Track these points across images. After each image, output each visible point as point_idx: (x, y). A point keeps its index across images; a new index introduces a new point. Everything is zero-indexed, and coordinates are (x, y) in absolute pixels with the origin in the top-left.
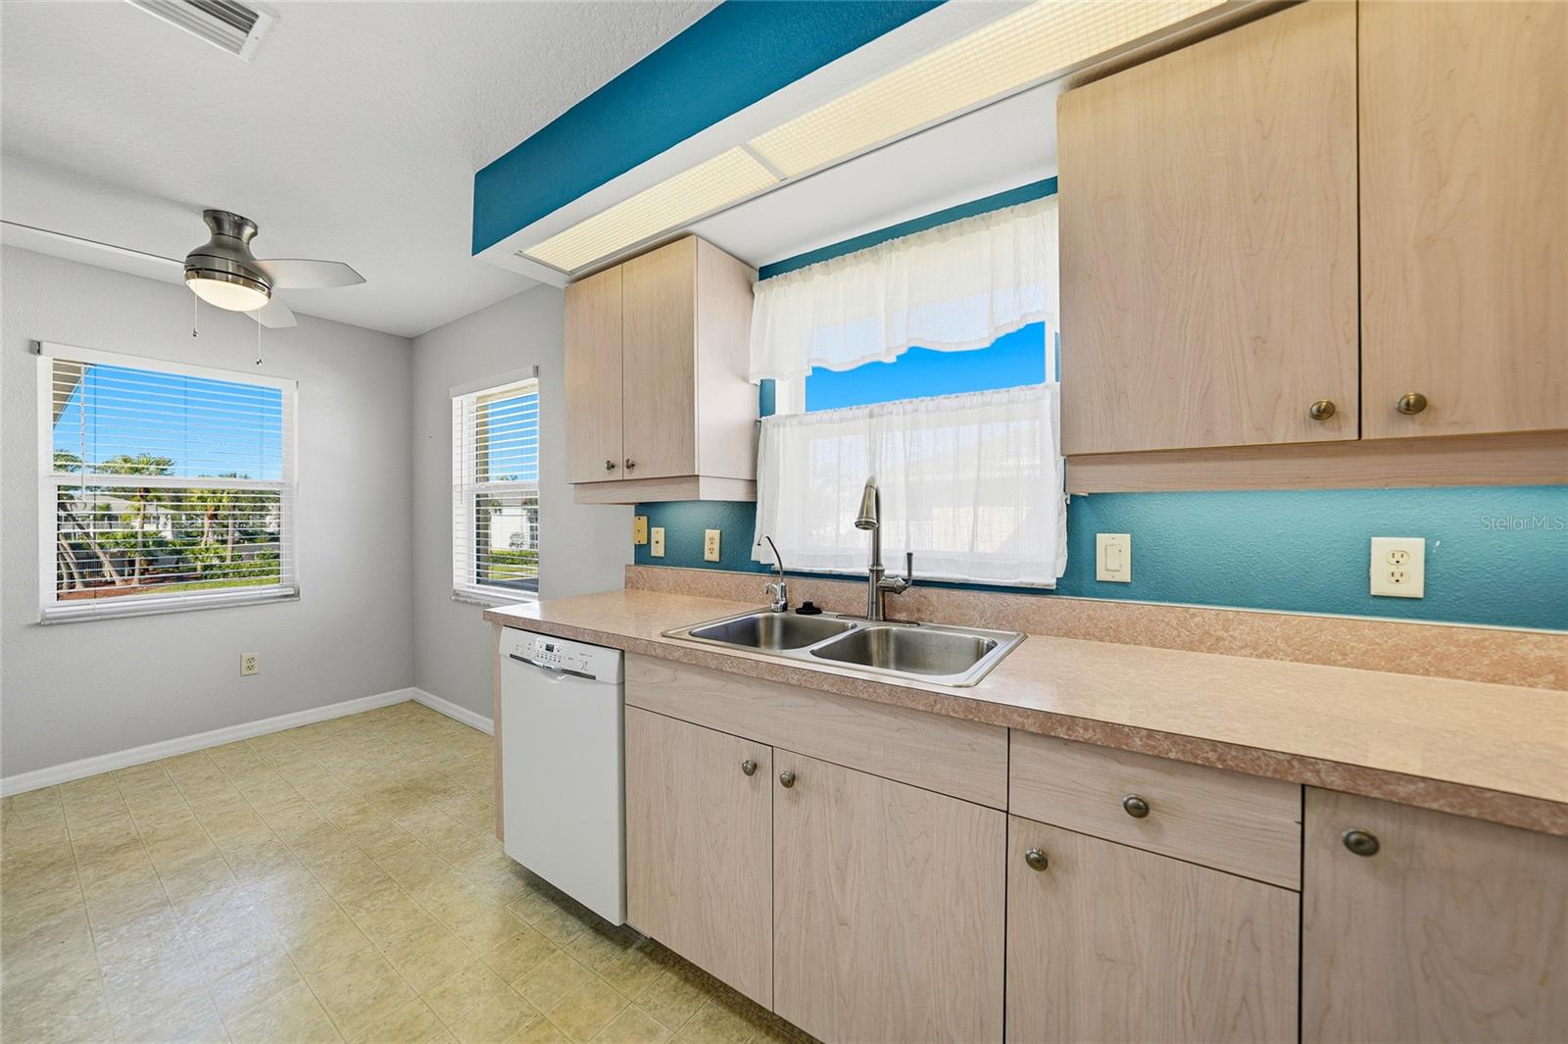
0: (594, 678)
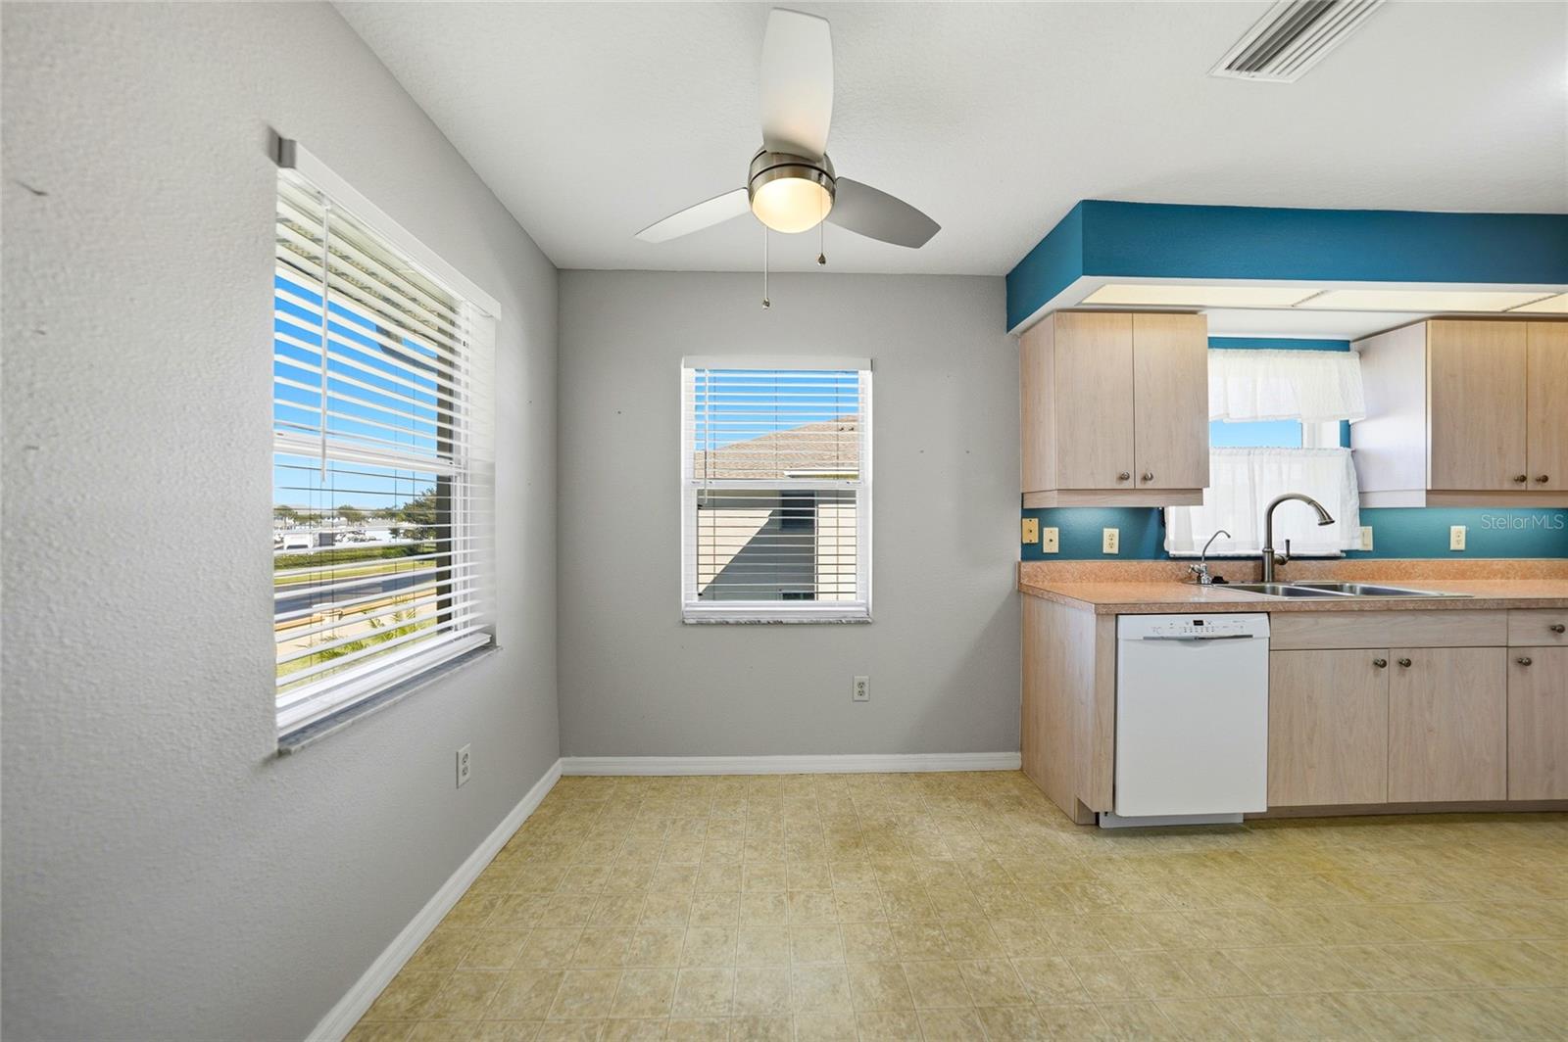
0: (1251, 636)
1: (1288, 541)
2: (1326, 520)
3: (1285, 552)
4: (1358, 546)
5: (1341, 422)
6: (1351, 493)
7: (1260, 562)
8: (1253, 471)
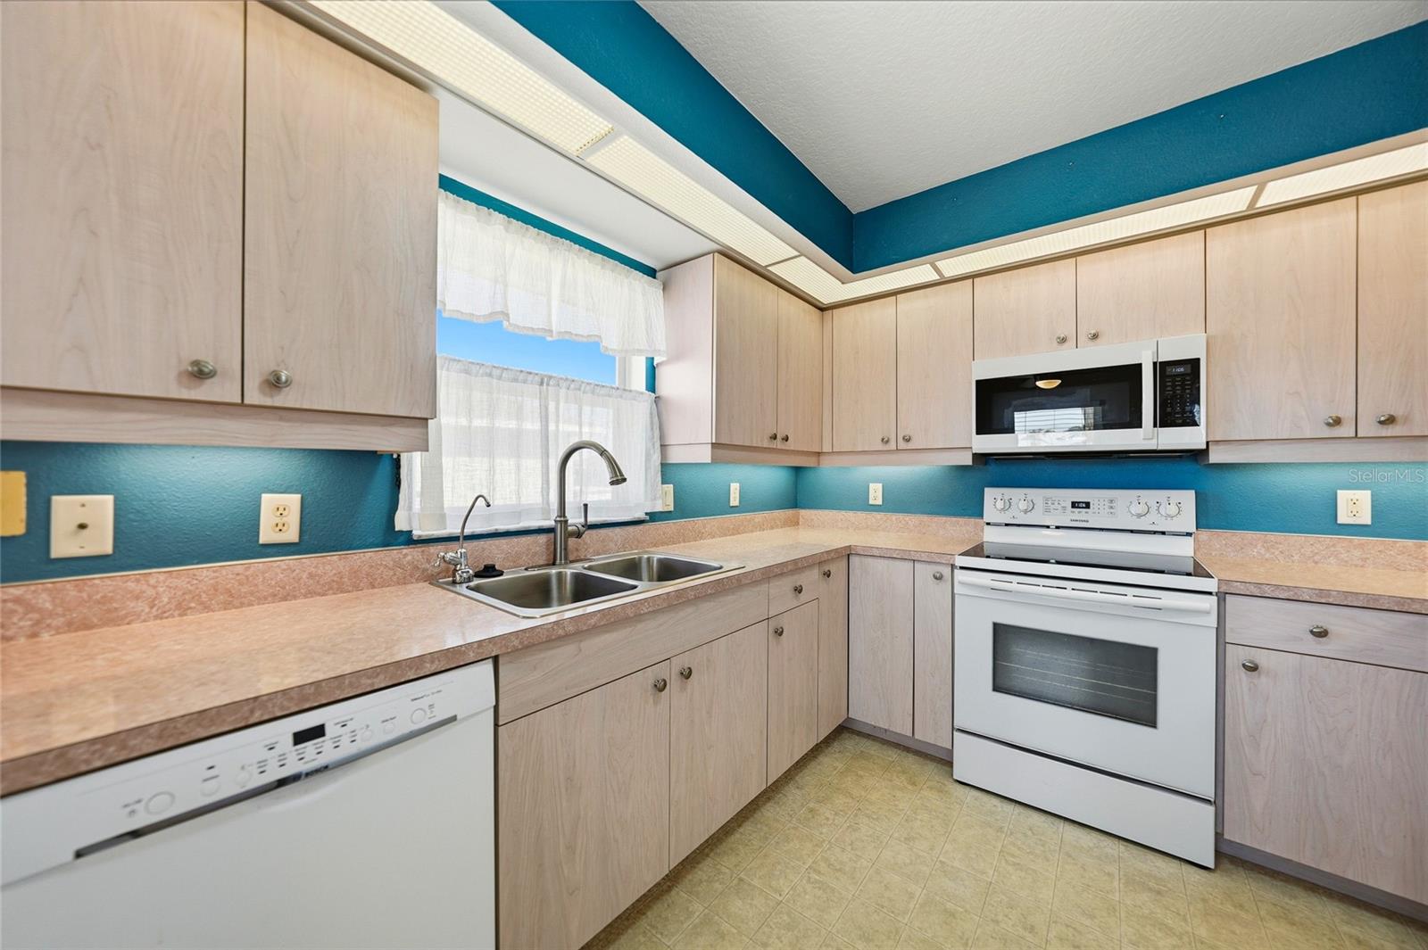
0: (454, 719)
1: (586, 506)
2: (618, 479)
3: (582, 520)
4: (659, 507)
5: (647, 358)
6: (654, 444)
7: (552, 535)
8: (547, 408)
